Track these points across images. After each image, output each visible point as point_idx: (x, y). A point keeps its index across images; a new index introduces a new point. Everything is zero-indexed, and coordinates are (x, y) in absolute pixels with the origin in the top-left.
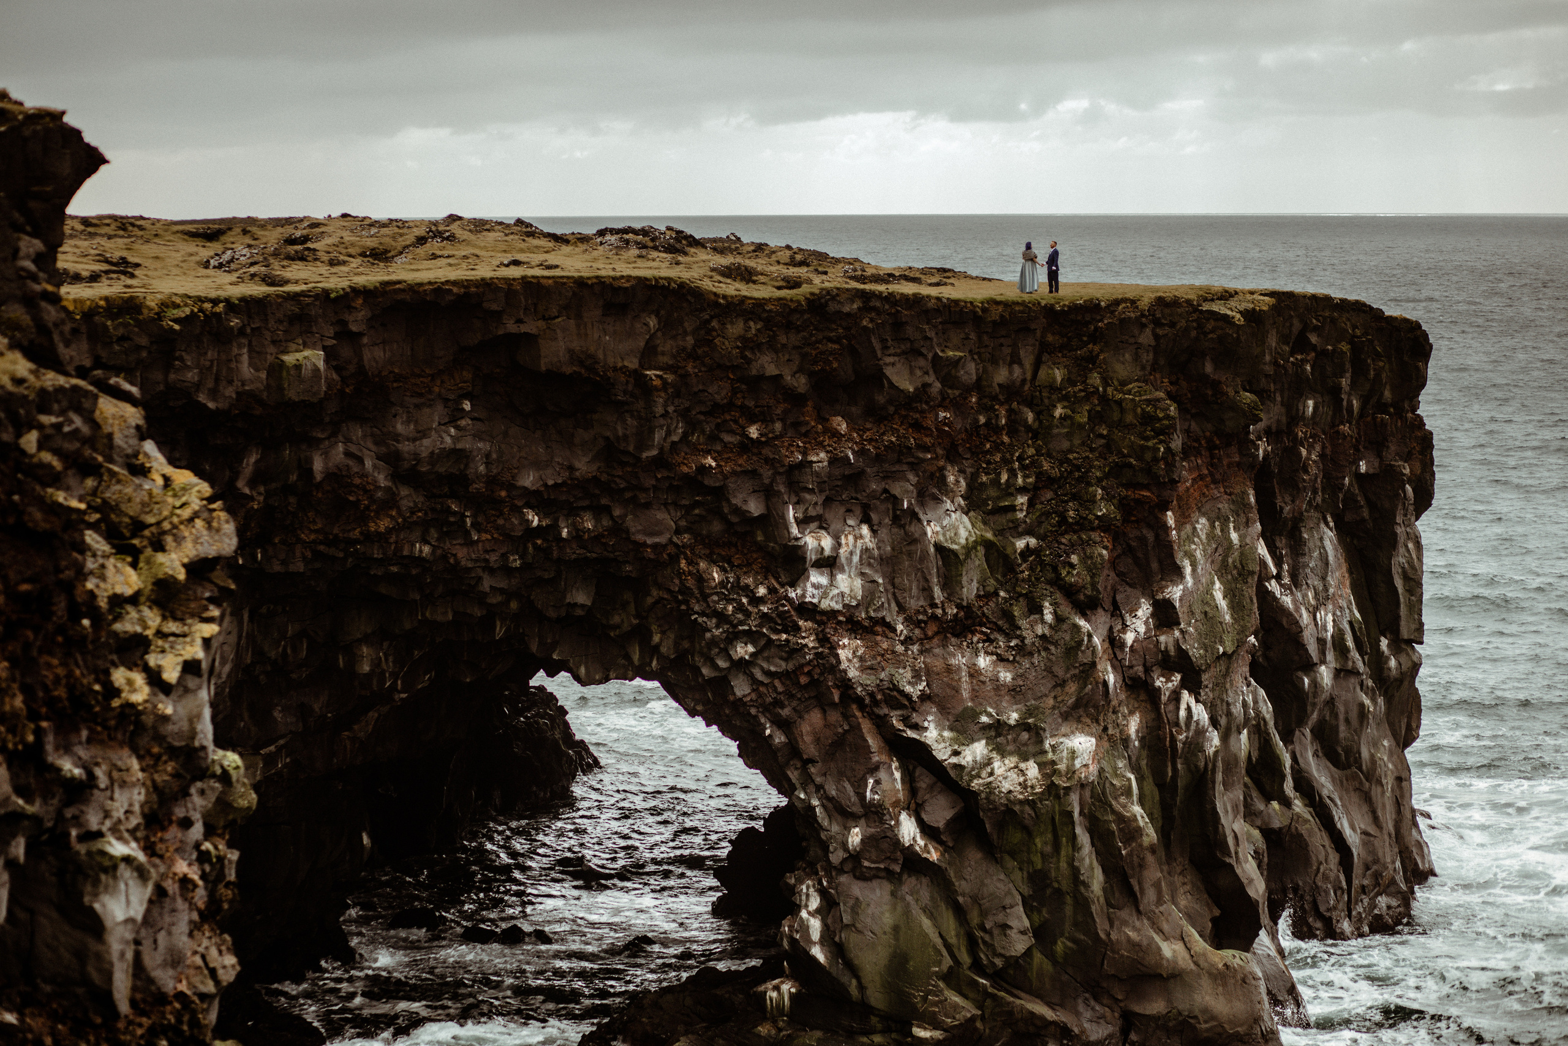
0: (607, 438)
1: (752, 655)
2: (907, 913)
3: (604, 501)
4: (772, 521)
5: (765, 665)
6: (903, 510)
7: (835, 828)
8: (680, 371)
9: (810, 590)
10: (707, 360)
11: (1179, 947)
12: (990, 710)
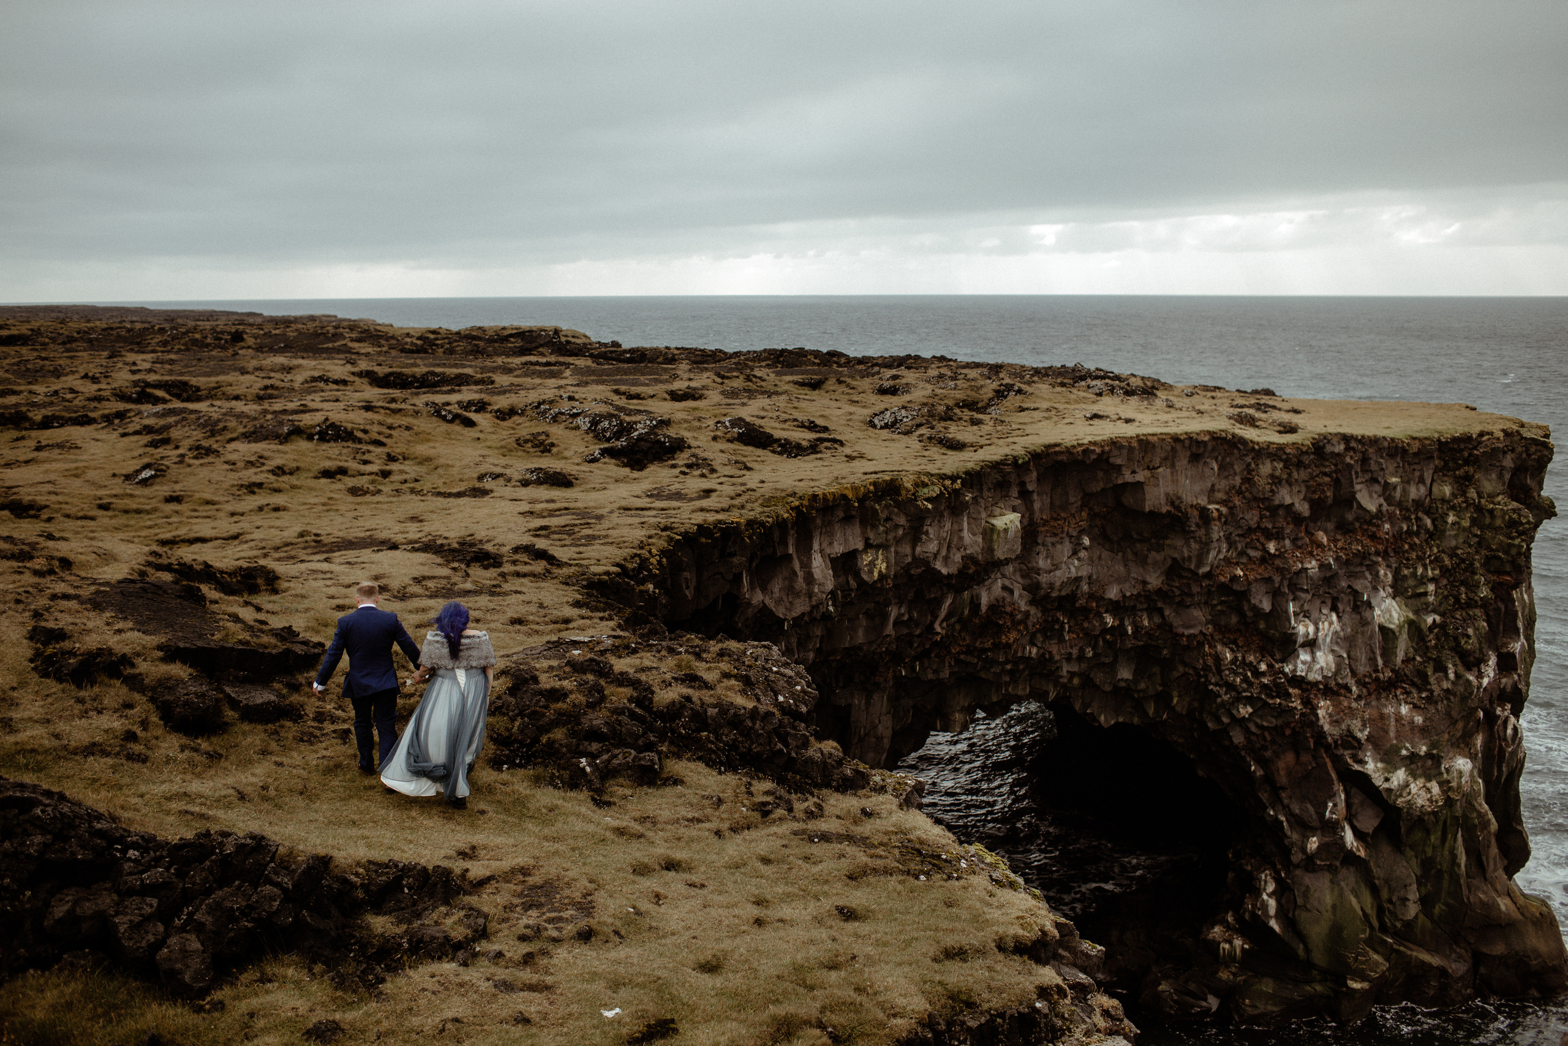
0: (1174, 559)
1: (1251, 714)
2: (1341, 894)
3: (1160, 605)
4: (1278, 615)
5: (1259, 721)
6: (1363, 602)
7: (1295, 837)
8: (1230, 504)
9: (1300, 666)
10: (1247, 494)
11: (1508, 901)
12: (1408, 745)
